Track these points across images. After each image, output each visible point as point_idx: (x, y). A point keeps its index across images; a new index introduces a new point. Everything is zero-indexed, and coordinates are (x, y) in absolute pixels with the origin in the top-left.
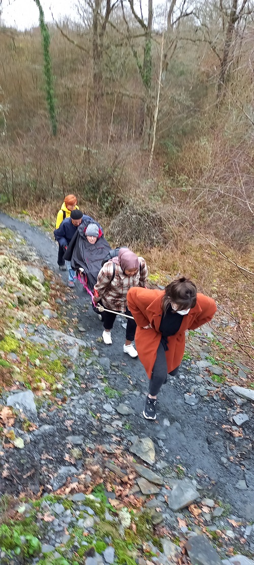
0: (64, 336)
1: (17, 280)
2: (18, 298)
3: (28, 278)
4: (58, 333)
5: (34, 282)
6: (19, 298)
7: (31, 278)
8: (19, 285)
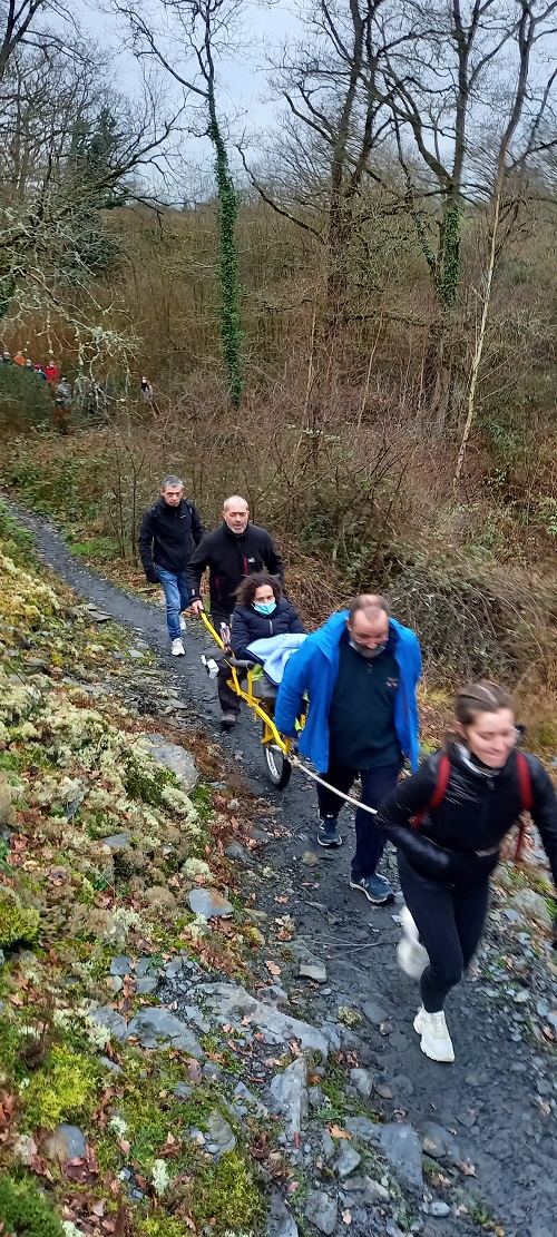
0: (253, 1008)
1: (120, 788)
2: (115, 857)
3: (151, 777)
4: (234, 995)
5: (168, 792)
6: (117, 857)
7: (161, 777)
8: (122, 805)
